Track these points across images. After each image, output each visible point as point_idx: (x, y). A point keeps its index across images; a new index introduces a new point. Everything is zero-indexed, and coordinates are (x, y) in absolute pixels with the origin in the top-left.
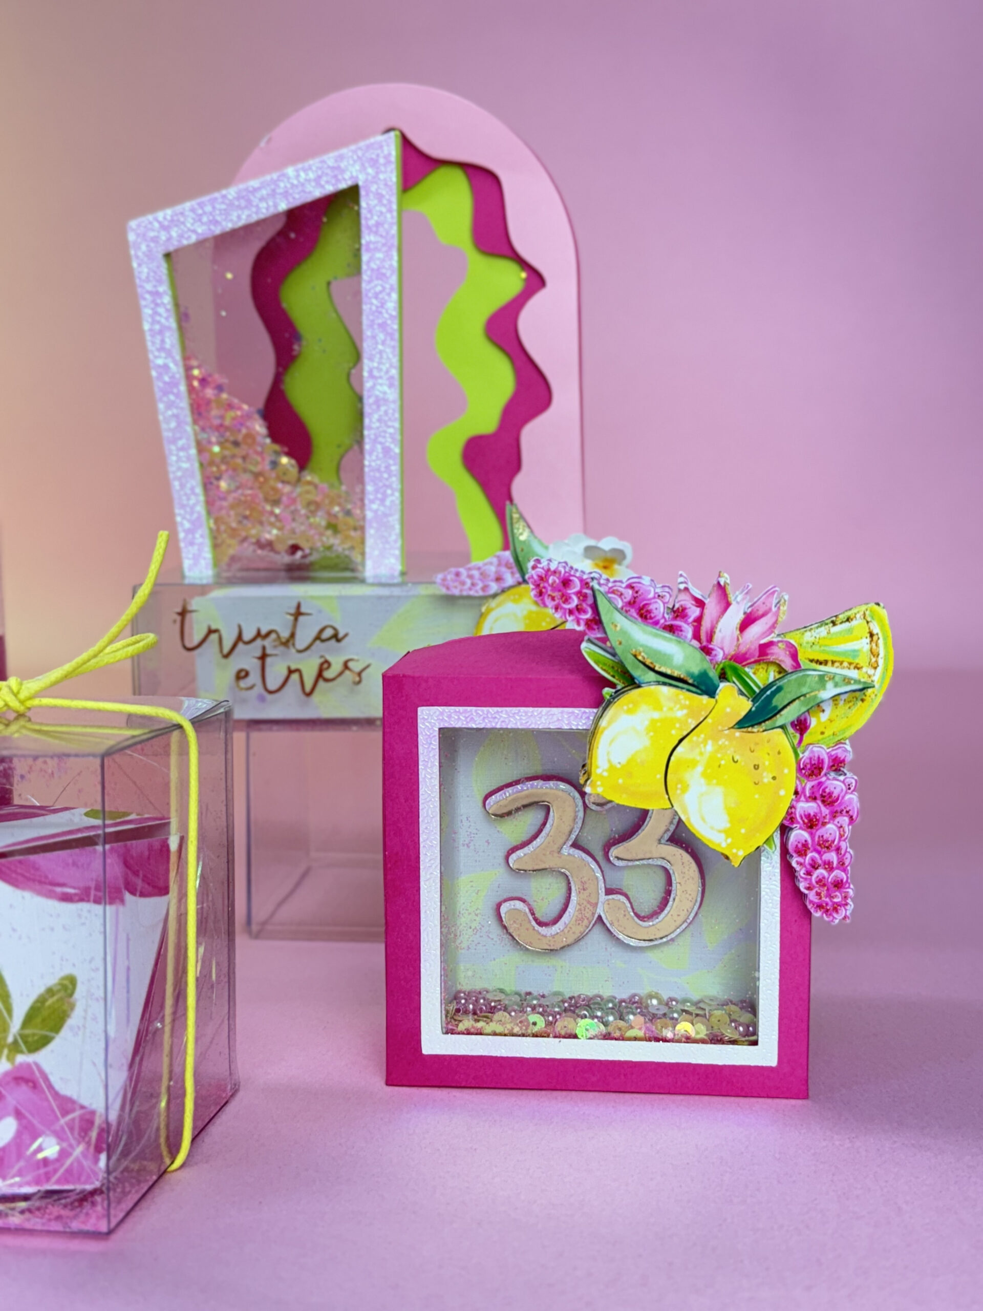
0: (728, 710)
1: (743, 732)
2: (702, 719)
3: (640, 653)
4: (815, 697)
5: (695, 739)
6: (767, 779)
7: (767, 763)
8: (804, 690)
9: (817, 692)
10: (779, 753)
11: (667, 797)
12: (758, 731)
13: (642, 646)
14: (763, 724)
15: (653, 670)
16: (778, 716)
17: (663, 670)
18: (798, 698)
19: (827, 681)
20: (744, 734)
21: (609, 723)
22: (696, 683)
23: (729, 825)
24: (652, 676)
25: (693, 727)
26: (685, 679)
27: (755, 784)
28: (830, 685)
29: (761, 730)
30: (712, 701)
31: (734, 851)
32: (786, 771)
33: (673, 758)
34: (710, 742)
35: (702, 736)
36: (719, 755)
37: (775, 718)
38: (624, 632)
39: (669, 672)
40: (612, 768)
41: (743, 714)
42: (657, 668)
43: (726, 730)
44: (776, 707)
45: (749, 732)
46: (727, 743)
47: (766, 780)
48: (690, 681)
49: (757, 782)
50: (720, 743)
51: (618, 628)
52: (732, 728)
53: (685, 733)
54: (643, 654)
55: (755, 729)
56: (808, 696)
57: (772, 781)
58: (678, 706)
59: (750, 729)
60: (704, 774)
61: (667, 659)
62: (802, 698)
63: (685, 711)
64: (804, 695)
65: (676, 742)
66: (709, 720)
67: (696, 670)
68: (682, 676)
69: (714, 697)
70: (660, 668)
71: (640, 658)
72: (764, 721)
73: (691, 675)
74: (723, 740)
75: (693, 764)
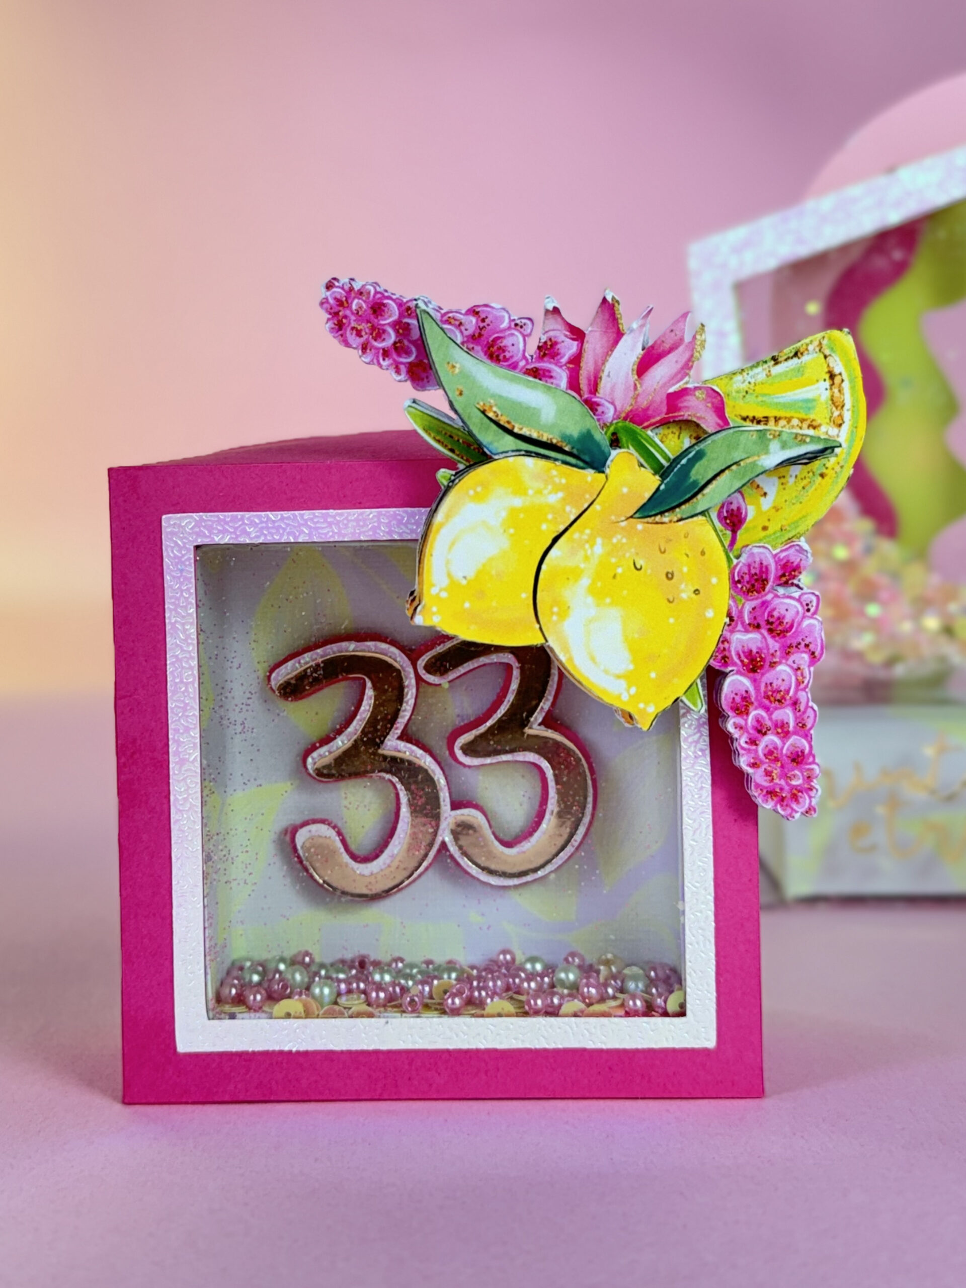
0: (625, 490)
1: (648, 523)
2: (586, 506)
3: (491, 407)
4: (754, 464)
5: (576, 536)
6: (686, 594)
7: (685, 569)
8: (737, 456)
9: (756, 458)
10: (703, 553)
11: (537, 626)
12: (670, 521)
13: (493, 396)
14: (677, 510)
15: (510, 432)
16: (699, 496)
17: (525, 432)
18: (728, 467)
19: (770, 440)
20: (650, 526)
21: (448, 517)
22: (575, 451)
23: (631, 667)
24: (509, 442)
25: (573, 518)
26: (559, 445)
27: (669, 601)
28: (774, 445)
29: (675, 519)
30: (602, 476)
31: (641, 706)
32: (714, 580)
33: (544, 567)
34: (599, 541)
35: (588, 531)
36: (613, 560)
37: (695, 500)
38: (465, 375)
39: (535, 435)
40: (453, 585)
41: (647, 495)
42: (516, 430)
43: (622, 521)
44: (695, 483)
45: (657, 523)
46: (624, 540)
47: (684, 596)
48: (567, 449)
49: (671, 600)
50: (615, 540)
51: (457, 371)
52: (631, 517)
53: (562, 528)
54: (495, 409)
55: (666, 518)
56: (742, 463)
57: (694, 596)
58: (550, 487)
59: (658, 518)
60: (592, 590)
61: (531, 414)
62: (734, 467)
63: (560, 495)
64: (736, 463)
65: (549, 542)
66: (596, 507)
67: (574, 431)
68: (554, 441)
69: (603, 472)
70: (521, 429)
71: (491, 415)
72: (679, 506)
73: (566, 438)
74: (619, 537)
75: (574, 574)
